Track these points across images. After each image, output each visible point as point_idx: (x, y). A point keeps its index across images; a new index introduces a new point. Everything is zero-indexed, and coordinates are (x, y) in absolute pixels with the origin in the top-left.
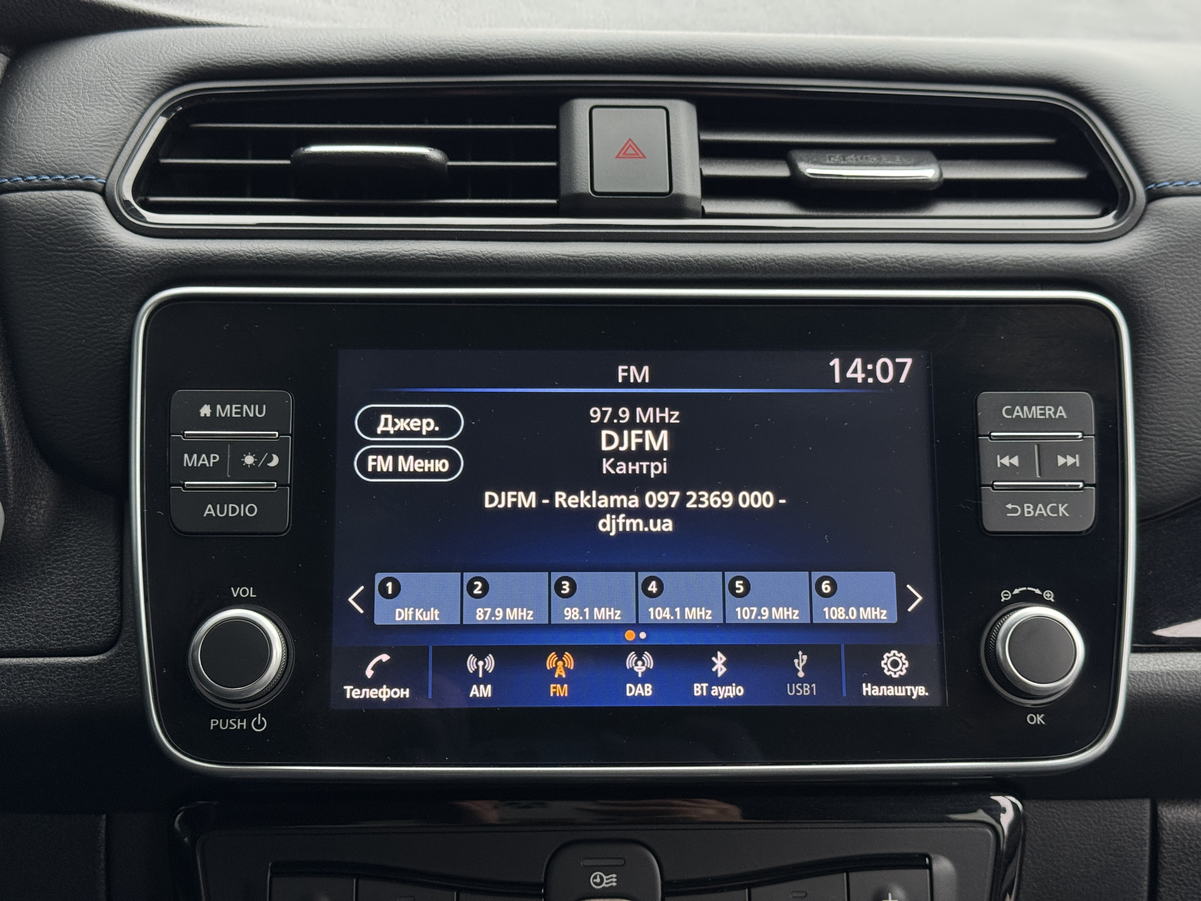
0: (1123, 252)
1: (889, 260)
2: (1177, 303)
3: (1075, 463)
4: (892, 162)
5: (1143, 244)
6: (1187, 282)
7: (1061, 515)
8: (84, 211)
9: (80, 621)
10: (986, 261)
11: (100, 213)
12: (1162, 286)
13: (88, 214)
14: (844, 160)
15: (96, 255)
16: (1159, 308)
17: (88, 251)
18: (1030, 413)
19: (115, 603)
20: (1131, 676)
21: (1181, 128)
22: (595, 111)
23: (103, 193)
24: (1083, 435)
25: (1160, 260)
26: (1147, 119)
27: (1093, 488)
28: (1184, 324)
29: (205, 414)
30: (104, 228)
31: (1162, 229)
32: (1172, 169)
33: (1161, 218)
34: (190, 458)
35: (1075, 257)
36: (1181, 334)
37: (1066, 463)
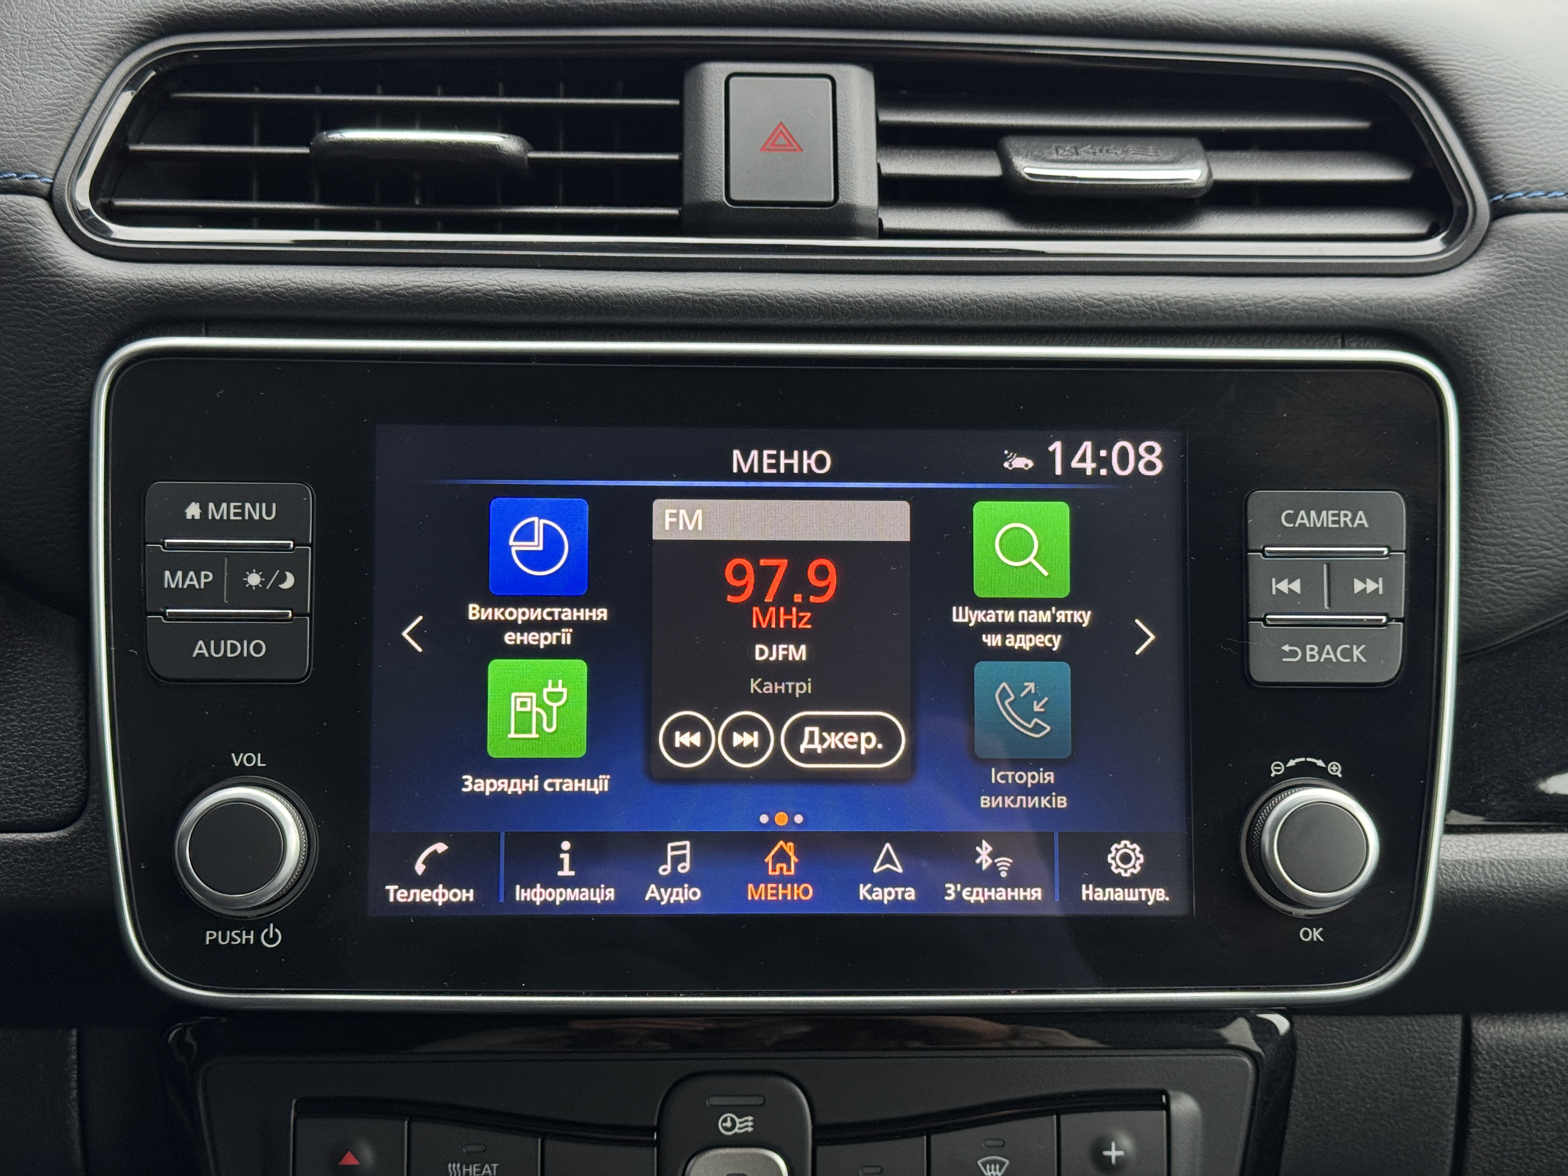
0: (1455, 292)
1: (1133, 302)
2: (1527, 364)
3: (1377, 589)
4: (1144, 157)
5: (1483, 281)
6: (1542, 335)
7: (1355, 660)
8: (24, 225)
9: (33, 785)
10: (1267, 304)
11: (46, 227)
12: (1507, 341)
13: (29, 229)
14: (1077, 154)
15: (40, 287)
16: (1503, 371)
17: (29, 282)
18: (1319, 520)
19: (79, 761)
20: (1442, 867)
21: (1544, 113)
22: (733, 81)
23: (49, 198)
24: (1390, 551)
25: (1506, 304)
26: (1497, 99)
27: (1401, 624)
28: (1534, 393)
29: (193, 516)
30: (51, 249)
31: (1510, 259)
32: (1528, 174)
33: (1509, 243)
34: (173, 576)
35: (1390, 299)
36: (1531, 407)
37: (1365, 589)
